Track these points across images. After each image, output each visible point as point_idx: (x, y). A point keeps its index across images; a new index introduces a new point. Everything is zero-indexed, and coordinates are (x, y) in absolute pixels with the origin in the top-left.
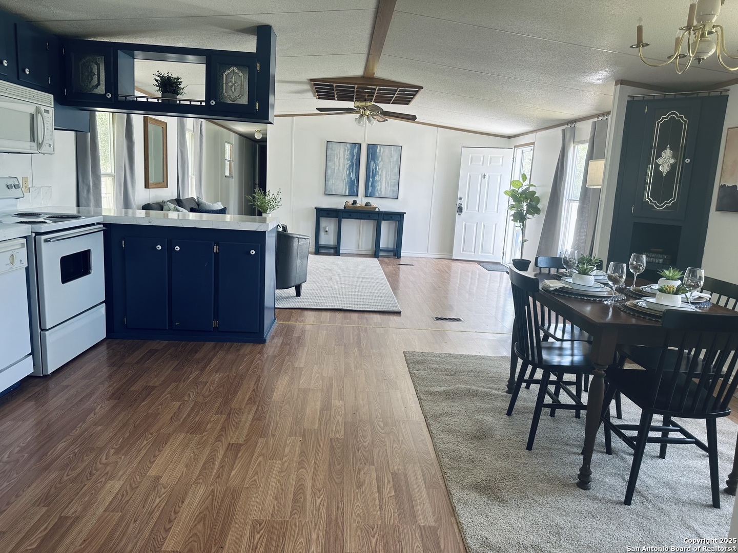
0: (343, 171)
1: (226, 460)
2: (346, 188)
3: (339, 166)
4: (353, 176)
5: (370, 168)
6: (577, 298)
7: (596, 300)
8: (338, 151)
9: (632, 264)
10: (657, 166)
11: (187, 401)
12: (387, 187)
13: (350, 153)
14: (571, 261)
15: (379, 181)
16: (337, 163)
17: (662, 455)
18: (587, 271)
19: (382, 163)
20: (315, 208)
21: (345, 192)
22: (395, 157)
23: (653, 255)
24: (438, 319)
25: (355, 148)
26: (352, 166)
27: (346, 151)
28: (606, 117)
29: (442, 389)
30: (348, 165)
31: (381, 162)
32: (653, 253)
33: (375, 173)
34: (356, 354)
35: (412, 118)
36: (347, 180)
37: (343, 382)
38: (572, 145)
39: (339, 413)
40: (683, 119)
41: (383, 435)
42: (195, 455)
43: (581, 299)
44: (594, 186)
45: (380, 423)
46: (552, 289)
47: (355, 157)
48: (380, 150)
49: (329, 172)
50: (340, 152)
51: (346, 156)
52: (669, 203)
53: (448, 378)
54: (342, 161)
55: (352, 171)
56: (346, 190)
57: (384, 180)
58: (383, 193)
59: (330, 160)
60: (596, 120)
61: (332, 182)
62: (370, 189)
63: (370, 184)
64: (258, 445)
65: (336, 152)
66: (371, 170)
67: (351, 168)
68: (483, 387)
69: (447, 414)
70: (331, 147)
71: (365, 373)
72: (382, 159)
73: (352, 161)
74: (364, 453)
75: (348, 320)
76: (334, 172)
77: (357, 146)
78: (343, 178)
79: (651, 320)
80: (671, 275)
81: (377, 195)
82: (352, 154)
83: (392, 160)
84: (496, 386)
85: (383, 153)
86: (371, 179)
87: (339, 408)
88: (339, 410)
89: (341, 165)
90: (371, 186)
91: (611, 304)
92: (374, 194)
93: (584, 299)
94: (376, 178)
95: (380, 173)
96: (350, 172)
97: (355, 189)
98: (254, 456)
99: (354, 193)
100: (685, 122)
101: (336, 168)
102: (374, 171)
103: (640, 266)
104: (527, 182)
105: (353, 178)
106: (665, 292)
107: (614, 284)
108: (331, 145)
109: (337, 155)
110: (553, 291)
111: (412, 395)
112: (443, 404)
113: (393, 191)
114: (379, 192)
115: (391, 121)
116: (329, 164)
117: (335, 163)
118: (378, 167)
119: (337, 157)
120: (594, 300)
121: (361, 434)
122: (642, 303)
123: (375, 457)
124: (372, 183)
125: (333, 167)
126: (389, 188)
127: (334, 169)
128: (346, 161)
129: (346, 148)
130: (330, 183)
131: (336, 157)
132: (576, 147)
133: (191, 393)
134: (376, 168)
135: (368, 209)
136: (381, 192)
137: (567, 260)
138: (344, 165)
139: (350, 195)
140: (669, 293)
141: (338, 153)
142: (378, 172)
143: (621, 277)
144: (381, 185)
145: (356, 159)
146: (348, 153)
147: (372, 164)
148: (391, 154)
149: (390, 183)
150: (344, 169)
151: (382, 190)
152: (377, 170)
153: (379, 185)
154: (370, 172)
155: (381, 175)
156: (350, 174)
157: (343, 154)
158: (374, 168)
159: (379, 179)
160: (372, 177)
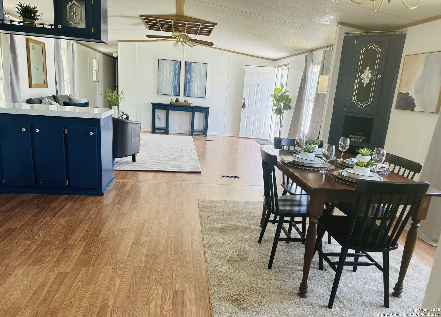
0: (170, 79)
1: (54, 286)
2: (172, 90)
3: (167, 75)
4: (176, 82)
5: (187, 77)
6: (302, 168)
7: (314, 170)
8: (166, 65)
9: (340, 144)
10: (361, 80)
11: (36, 240)
12: (198, 91)
13: (174, 67)
14: (300, 143)
15: (193, 86)
16: (165, 74)
17: (355, 270)
18: (310, 150)
19: (195, 74)
20: (151, 103)
21: (171, 93)
22: (203, 71)
23: (356, 137)
24: (224, 176)
25: (177, 64)
26: (175, 75)
28: (332, 48)
29: (218, 226)
30: (173, 75)
32: (356, 135)
33: (191, 81)
34: (165, 202)
35: (211, 44)
36: (172, 85)
37: (152, 223)
38: (311, 66)
39: (144, 246)
40: (378, 49)
41: (173, 262)
42: (30, 283)
43: (305, 169)
44: (322, 92)
45: (173, 252)
46: (286, 162)
47: (177, 70)
48: (193, 66)
49: (160, 79)
50: (167, 66)
51: (171, 69)
52: (367, 104)
53: (224, 217)
54: (168, 72)
55: (176, 79)
56: (171, 92)
57: (196, 85)
58: (196, 94)
59: (161, 72)
60: (325, 49)
61: (163, 86)
62: (187, 91)
64: (81, 273)
65: (164, 66)
66: (188, 79)
67: (175, 77)
68: (246, 223)
69: (219, 244)
70: (161, 63)
71: (169, 215)
72: (195, 72)
73: (175, 73)
74: (157, 276)
75: (165, 178)
76: (164, 79)
77: (178, 63)
78: (170, 84)
79: (349, 185)
80: (365, 152)
83: (201, 73)
84: (254, 222)
85: (195, 68)
86: (188, 85)
87: (145, 243)
88: (145, 244)
90: (188, 89)
91: (324, 173)
92: (190, 94)
93: (306, 169)
94: (191, 84)
95: (193, 81)
96: (174, 79)
97: (178, 91)
98: (75, 282)
99: (177, 94)
100: (379, 51)
101: (165, 77)
102: (190, 80)
103: (346, 145)
104: (284, 89)
105: (176, 84)
106: (360, 166)
107: (327, 159)
108: (161, 61)
109: (165, 68)
110: (287, 163)
111: (198, 230)
112: (218, 237)
113: (202, 93)
114: (193, 94)
115: (198, 46)
116: (160, 74)
117: (164, 74)
118: (192, 77)
119: (165, 70)
120: (313, 170)
121: (157, 262)
122: (344, 173)
123: (164, 279)
124: (189, 87)
125: (163, 76)
126: (200, 91)
127: (164, 77)
128: (171, 72)
129: (171, 64)
130: (161, 87)
132: (314, 67)
133: (41, 234)
134: (191, 77)
135: (186, 104)
136: (195, 94)
137: (298, 142)
138: (170, 75)
139: (174, 95)
140: (362, 166)
141: (166, 67)
143: (331, 154)
144: (194, 89)
145: (178, 71)
146: (172, 67)
147: (188, 74)
148: (201, 68)
149: (200, 88)
150: (170, 77)
151: (195, 92)
152: (192, 79)
153: (193, 89)
154: (187, 80)
155: (194, 82)
156: (174, 81)
157: (169, 68)
158: (190, 77)
159: (193, 85)
160: (188, 84)
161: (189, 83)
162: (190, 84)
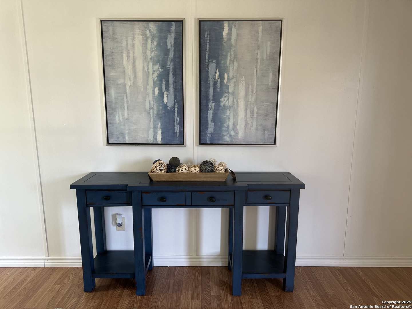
0: (146, 89)
2: (155, 128)
3: (135, 77)
4: (168, 99)
5: (207, 78)
8: (130, 41)
12: (249, 121)
13: (159, 45)
15: (230, 108)
16: (129, 72)
19: (236, 64)
21: (155, 137)
22: (267, 49)
25: (169, 31)
26: (163, 76)
27: (149, 41)
30: (156, 74)
31: (232, 61)
33: (221, 88)
36: (156, 109)
47: (171, 54)
49: (112, 92)
50: (133, 45)
51: (148, 52)
55: (167, 89)
56: (155, 133)
57: (242, 105)
58: (241, 134)
59: (112, 66)
61: (123, 115)
62: (211, 127)
63: (210, 115)
65: (124, 44)
66: (212, 83)
67: (163, 81)
70: (111, 34)
72: (235, 55)
73: (164, 66)
76: (125, 91)
77: (173, 28)
78: (147, 106)
81: (227, 139)
82: (162, 47)
83: (259, 56)
85: (236, 40)
86: (211, 105)
89: (140, 74)
90: (213, 120)
92: (221, 136)
94: (224, 101)
95: (231, 89)
96: (161, 90)
97: (177, 129)
99: (175, 139)
101: (128, 83)
102: (218, 85)
105: (170, 105)
108: (111, 29)
109: (128, 52)
113: (264, 128)
114: (232, 133)
116: (111, 74)
117: (124, 72)
118: (226, 76)
119: (128, 58)
124: (215, 114)
125: (121, 81)
126: (255, 123)
127: (125, 85)
128: (151, 64)
129: (148, 33)
130: (118, 118)
131: (125, 58)
134: (221, 77)
136: (236, 132)
138: (147, 75)
139: (165, 143)
141: (129, 46)
142: (228, 87)
144: (236, 116)
145: (174, 59)
146: (152, 45)
147: (212, 67)
148: (257, 41)
149: (256, 110)
150: (148, 84)
151: (238, 127)
152: (226, 81)
153: (232, 116)
154: (208, 88)
155: (233, 94)
156: (163, 95)
157: (141, 48)
158: (217, 76)
159: (230, 104)
160: (213, 100)
161: (217, 99)
162: (220, 102)
